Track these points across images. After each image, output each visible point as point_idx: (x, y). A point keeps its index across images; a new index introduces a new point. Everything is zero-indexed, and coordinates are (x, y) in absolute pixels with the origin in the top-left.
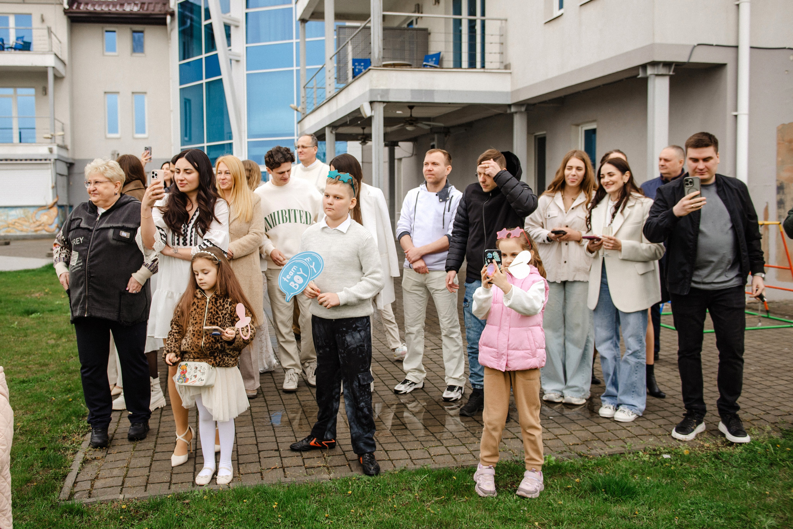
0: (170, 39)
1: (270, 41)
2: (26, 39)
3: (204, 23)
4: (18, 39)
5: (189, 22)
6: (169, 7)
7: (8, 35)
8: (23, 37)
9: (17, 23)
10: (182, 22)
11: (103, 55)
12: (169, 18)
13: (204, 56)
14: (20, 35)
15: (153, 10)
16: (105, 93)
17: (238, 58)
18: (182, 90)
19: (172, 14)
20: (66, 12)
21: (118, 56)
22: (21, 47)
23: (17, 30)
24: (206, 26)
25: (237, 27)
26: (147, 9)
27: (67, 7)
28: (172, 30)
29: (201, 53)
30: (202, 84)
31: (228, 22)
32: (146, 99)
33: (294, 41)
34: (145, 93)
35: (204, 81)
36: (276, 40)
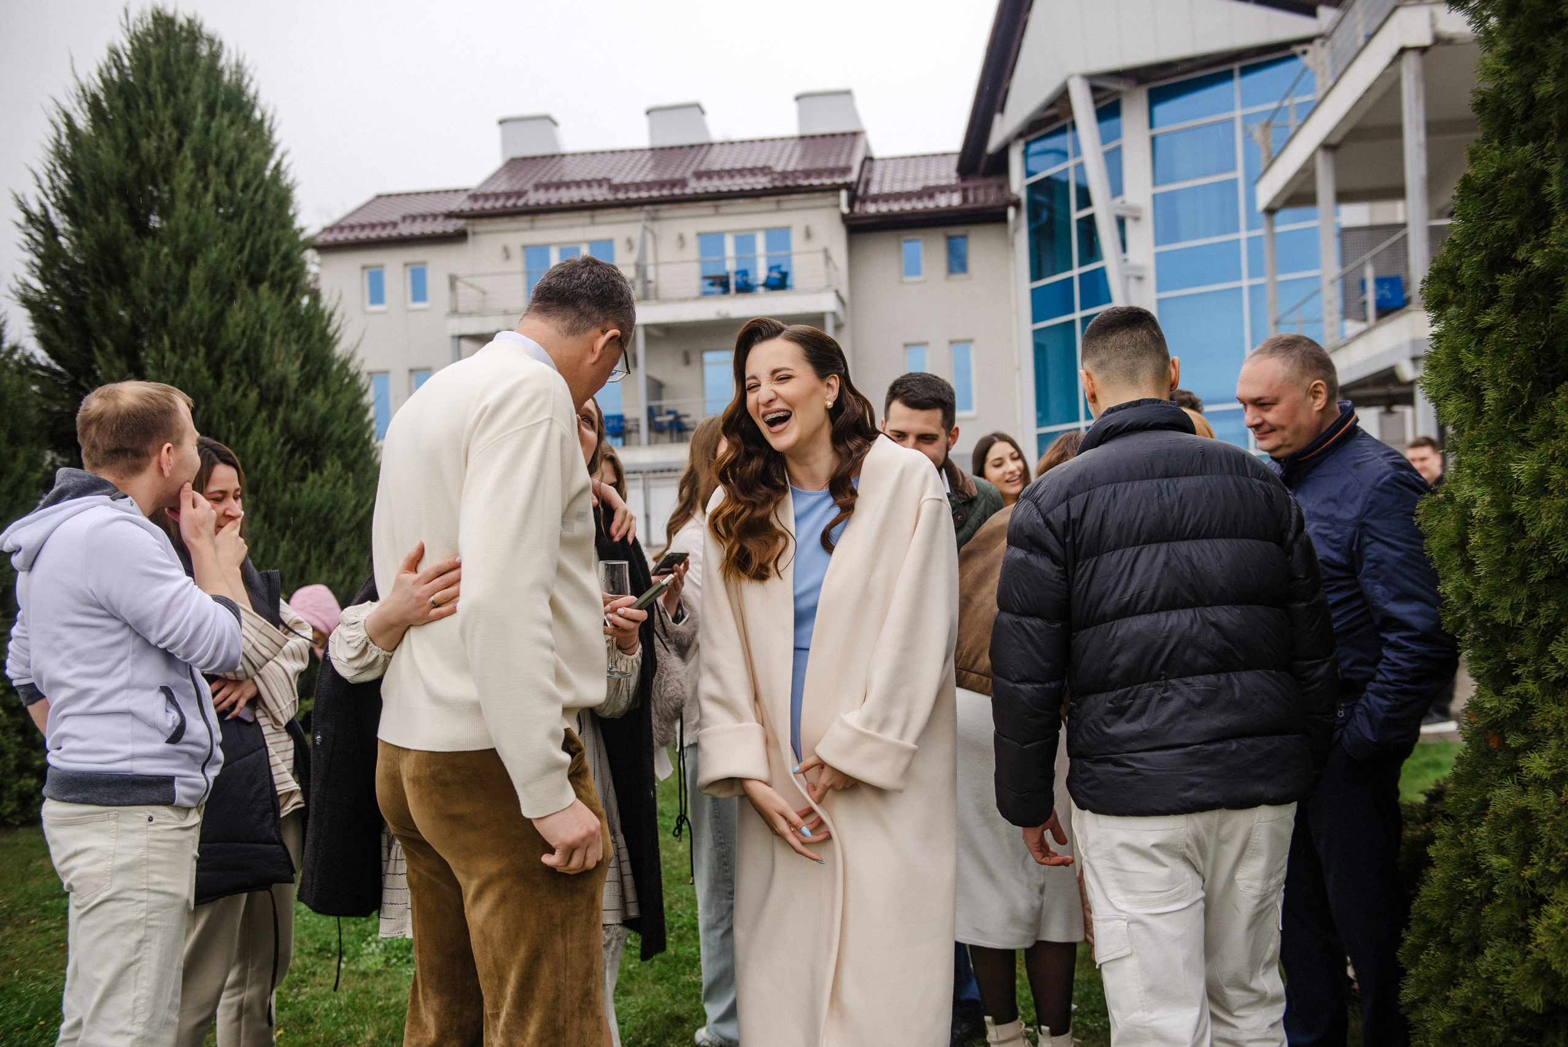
0: (1013, 245)
1: (1196, 237)
2: (784, 269)
3: (1076, 215)
4: (771, 269)
5: (1045, 214)
6: (1011, 194)
7: (755, 268)
8: (779, 267)
9: (769, 247)
10: (1033, 217)
11: (902, 282)
12: (1011, 212)
13: (1076, 272)
14: (775, 263)
15: (985, 202)
16: (906, 345)
17: (1139, 273)
18: (1036, 333)
19: (1017, 204)
20: (845, 218)
21: (925, 282)
22: (775, 283)
23: (769, 258)
24: (1079, 221)
25: (1137, 219)
26: (975, 200)
27: (845, 210)
28: (1016, 230)
29: (1069, 267)
30: (1073, 322)
31: (1121, 213)
32: (973, 350)
33: (1243, 235)
34: (970, 341)
35: (1078, 315)
36: (1208, 235)
